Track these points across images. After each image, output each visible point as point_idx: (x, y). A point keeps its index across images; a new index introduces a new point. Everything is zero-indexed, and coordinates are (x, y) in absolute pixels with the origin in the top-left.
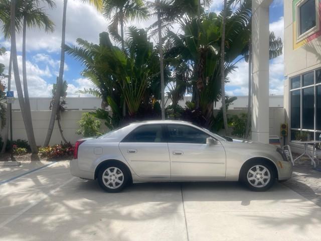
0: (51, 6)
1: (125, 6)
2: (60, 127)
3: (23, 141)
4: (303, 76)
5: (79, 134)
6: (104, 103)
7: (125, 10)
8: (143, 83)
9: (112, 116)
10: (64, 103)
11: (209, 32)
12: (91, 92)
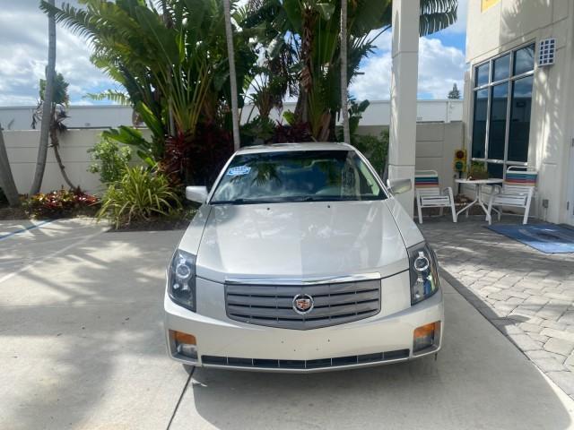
2: (59, 161)
4: (494, 61)
10: (63, 115)
12: (112, 95)
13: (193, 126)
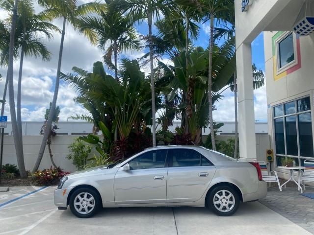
0: (49, 37)
1: (119, 38)
2: (50, 152)
3: (11, 165)
4: (284, 105)
6: (96, 128)
7: (119, 42)
8: (135, 110)
9: (102, 141)
10: (55, 127)
12: (83, 117)
13: (128, 134)
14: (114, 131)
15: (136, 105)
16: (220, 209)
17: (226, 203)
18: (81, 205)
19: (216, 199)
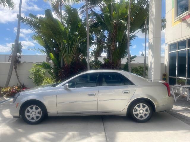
2: (17, 74)
4: (178, 43)
5: (30, 79)
6: (48, 58)
8: (75, 45)
10: (20, 57)
11: (120, 11)
12: (39, 50)
13: (70, 62)
14: (61, 60)
15: (75, 41)
16: (138, 118)
17: (143, 113)
18: (31, 115)
19: (135, 110)
